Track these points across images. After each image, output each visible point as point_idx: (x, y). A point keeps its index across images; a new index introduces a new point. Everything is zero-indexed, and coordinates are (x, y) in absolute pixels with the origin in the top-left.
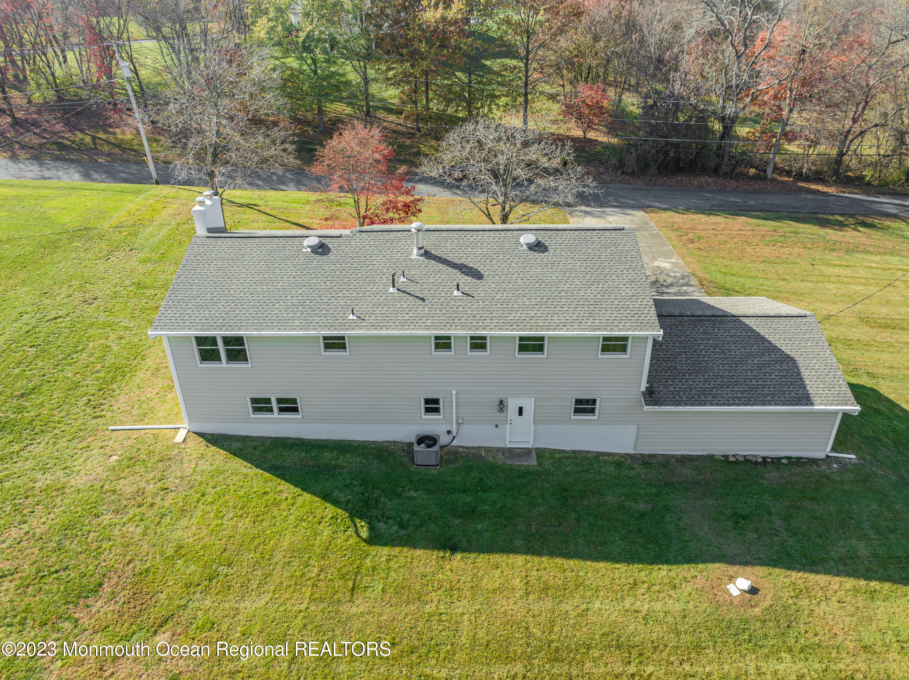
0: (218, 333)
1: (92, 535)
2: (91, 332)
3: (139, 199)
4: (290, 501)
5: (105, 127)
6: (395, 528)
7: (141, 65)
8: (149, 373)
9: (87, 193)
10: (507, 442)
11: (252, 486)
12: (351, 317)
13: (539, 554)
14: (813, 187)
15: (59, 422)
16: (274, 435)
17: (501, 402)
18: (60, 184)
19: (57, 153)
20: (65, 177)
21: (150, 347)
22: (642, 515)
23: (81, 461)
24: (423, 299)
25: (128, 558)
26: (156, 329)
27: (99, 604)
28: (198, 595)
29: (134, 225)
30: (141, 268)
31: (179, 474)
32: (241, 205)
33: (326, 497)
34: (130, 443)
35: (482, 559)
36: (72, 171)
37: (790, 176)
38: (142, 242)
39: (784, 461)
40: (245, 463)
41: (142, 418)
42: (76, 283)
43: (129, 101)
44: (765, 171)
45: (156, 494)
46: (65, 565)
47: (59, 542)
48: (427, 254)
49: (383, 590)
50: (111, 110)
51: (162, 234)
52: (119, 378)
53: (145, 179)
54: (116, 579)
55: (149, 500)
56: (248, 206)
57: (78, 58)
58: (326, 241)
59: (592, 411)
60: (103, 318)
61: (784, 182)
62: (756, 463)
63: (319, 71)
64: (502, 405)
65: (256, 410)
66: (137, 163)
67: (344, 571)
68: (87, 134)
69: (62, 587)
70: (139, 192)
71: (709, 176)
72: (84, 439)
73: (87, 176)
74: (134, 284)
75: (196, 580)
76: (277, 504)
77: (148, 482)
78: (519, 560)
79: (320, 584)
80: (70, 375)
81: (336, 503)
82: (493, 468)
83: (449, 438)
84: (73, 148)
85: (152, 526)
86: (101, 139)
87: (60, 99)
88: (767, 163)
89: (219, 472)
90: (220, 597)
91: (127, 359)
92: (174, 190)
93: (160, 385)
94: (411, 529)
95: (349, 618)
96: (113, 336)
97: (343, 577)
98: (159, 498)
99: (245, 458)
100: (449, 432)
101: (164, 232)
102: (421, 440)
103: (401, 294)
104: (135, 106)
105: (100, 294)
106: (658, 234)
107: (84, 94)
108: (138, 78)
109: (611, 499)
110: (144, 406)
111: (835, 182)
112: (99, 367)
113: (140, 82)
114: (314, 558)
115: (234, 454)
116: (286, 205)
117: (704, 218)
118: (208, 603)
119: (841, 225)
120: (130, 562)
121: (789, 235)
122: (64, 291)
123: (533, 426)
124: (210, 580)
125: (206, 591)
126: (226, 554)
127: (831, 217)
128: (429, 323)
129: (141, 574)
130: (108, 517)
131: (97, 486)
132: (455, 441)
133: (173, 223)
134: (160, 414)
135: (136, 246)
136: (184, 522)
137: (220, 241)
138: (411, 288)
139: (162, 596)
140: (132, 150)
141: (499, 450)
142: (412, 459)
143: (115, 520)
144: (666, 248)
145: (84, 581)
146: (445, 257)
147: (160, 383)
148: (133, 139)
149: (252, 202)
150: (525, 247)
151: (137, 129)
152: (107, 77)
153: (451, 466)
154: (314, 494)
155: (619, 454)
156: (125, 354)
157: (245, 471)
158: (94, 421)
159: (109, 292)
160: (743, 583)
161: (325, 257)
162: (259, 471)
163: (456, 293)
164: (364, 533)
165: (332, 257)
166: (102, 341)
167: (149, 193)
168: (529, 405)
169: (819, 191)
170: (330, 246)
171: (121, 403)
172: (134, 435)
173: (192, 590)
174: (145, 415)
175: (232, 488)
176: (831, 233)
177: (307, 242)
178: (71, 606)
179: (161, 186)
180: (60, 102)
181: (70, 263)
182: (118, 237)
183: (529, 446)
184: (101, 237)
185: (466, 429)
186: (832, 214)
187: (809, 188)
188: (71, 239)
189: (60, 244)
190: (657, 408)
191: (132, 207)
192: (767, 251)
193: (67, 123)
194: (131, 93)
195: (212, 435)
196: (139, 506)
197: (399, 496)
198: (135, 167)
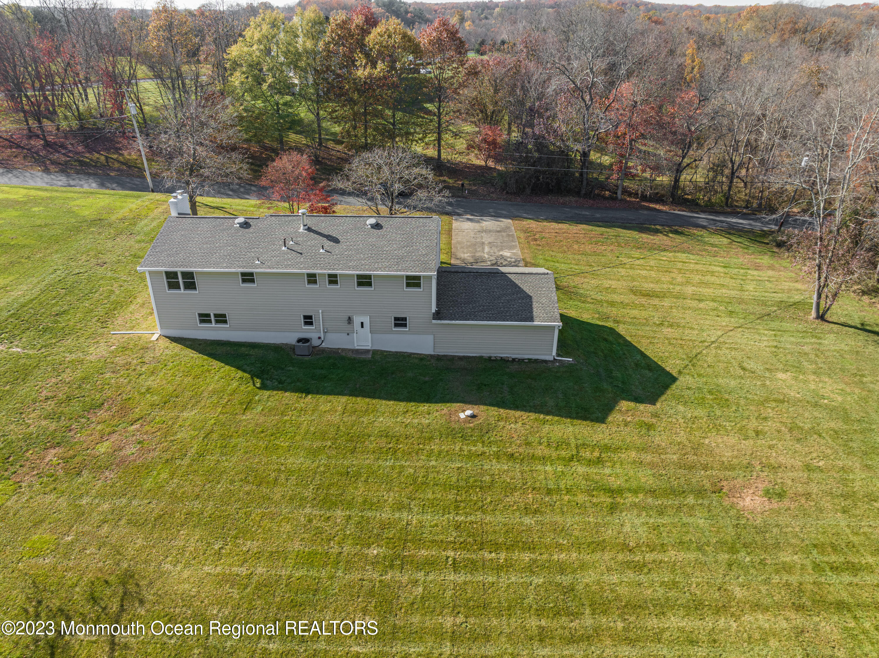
0: (179, 270)
1: (98, 382)
2: (101, 282)
3: (139, 202)
4: (217, 369)
5: (117, 150)
6: (276, 383)
7: (144, 104)
8: (138, 306)
9: (101, 196)
10: (356, 345)
11: (195, 362)
12: (257, 262)
13: (357, 396)
14: (652, 205)
15: (80, 329)
16: (213, 339)
17: (349, 318)
18: (81, 190)
19: (78, 168)
20: (86, 185)
21: (140, 292)
22: (425, 382)
23: (93, 348)
24: (301, 254)
25: (119, 393)
26: (142, 267)
27: (101, 412)
28: (157, 410)
29: (134, 218)
30: (137, 246)
31: (152, 356)
32: (213, 208)
33: (239, 368)
34: (123, 340)
35: (324, 398)
36: (90, 181)
37: (637, 198)
38: (139, 229)
39: (526, 361)
40: (193, 351)
41: (132, 328)
42: (92, 253)
43: (134, 130)
44: (616, 193)
45: (137, 365)
46: (83, 395)
47: (80, 385)
48: (309, 229)
49: (262, 410)
50: (121, 137)
51: (153, 225)
52: (119, 308)
53: (144, 188)
54: (111, 402)
55: (133, 367)
56: (217, 208)
57: (97, 95)
58: (249, 221)
59: (405, 325)
60: (110, 274)
61: (630, 202)
62: (508, 360)
63: (280, 112)
64: (350, 320)
65: (202, 321)
66: (138, 177)
67: (242, 401)
68: (102, 155)
69: (81, 405)
70: (139, 197)
71: (573, 196)
72: (95, 338)
73: (102, 185)
74: (131, 255)
75: (157, 403)
76: (209, 371)
77: (133, 359)
78: (343, 399)
79: (227, 406)
80: (87, 305)
81: (244, 371)
82: (343, 358)
83: (319, 342)
84: (91, 165)
85: (134, 379)
86: (112, 158)
87: (82, 127)
88: (617, 186)
89: (176, 355)
90: (169, 411)
91: (125, 298)
92: (164, 196)
93: (145, 312)
94: (285, 384)
95: (240, 421)
96: (116, 285)
97: (241, 404)
98: (139, 367)
99: (193, 349)
100: (320, 338)
101: (155, 224)
102: (299, 341)
103: (289, 251)
104: (138, 135)
105: (107, 260)
106: (513, 235)
107: (101, 123)
108: (143, 113)
109: (410, 374)
110: (134, 322)
111: (672, 203)
112: (106, 301)
113: (144, 116)
114: (226, 395)
115: (187, 347)
116: (245, 208)
117: (554, 225)
118: (163, 413)
119: (657, 231)
120: (120, 394)
121: (611, 237)
122: (84, 258)
123: (370, 335)
124: (165, 403)
125: (162, 408)
126: (175, 393)
127: (653, 227)
128: (302, 266)
129: (126, 400)
130: (109, 374)
131: (103, 360)
132: (323, 344)
133: (162, 218)
134: (143, 326)
135: (134, 232)
136: (152, 378)
137: (184, 220)
138: (296, 248)
139: (137, 410)
140: (136, 167)
141: (350, 350)
142: (294, 353)
143: (112, 376)
144: (514, 244)
145: (94, 402)
146: (319, 231)
147: (144, 311)
148: (137, 159)
149: (220, 205)
150: (369, 226)
151: (139, 150)
152: (119, 112)
153: (318, 356)
154: (232, 366)
155: (424, 355)
156: (123, 295)
157: (192, 355)
158: (102, 330)
159: (114, 259)
160: (468, 412)
161: (247, 230)
162: (201, 355)
163: (321, 251)
164: (258, 385)
165: (251, 230)
166: (109, 288)
167: (147, 197)
168: (367, 320)
169: (655, 209)
170: (251, 223)
171: (120, 321)
172: (127, 336)
173: (154, 407)
174: (134, 327)
175: (183, 363)
176: (645, 237)
177: (237, 221)
178: (86, 412)
179: (155, 194)
180: (82, 130)
181: (88, 241)
182: (122, 225)
183: (369, 348)
184: (110, 225)
185: (329, 336)
186: (654, 225)
187: (649, 207)
188: (89, 226)
189: (81, 229)
190: (439, 322)
191: (134, 206)
192: (588, 248)
193: (87, 146)
194: (136, 125)
195: (175, 338)
196: (127, 370)
197: (283, 369)
198: (139, 180)
